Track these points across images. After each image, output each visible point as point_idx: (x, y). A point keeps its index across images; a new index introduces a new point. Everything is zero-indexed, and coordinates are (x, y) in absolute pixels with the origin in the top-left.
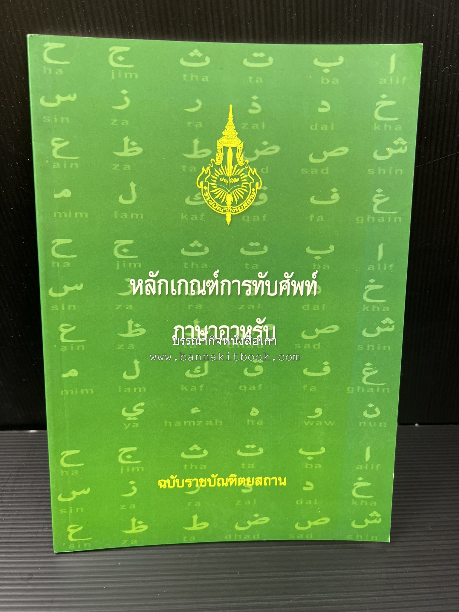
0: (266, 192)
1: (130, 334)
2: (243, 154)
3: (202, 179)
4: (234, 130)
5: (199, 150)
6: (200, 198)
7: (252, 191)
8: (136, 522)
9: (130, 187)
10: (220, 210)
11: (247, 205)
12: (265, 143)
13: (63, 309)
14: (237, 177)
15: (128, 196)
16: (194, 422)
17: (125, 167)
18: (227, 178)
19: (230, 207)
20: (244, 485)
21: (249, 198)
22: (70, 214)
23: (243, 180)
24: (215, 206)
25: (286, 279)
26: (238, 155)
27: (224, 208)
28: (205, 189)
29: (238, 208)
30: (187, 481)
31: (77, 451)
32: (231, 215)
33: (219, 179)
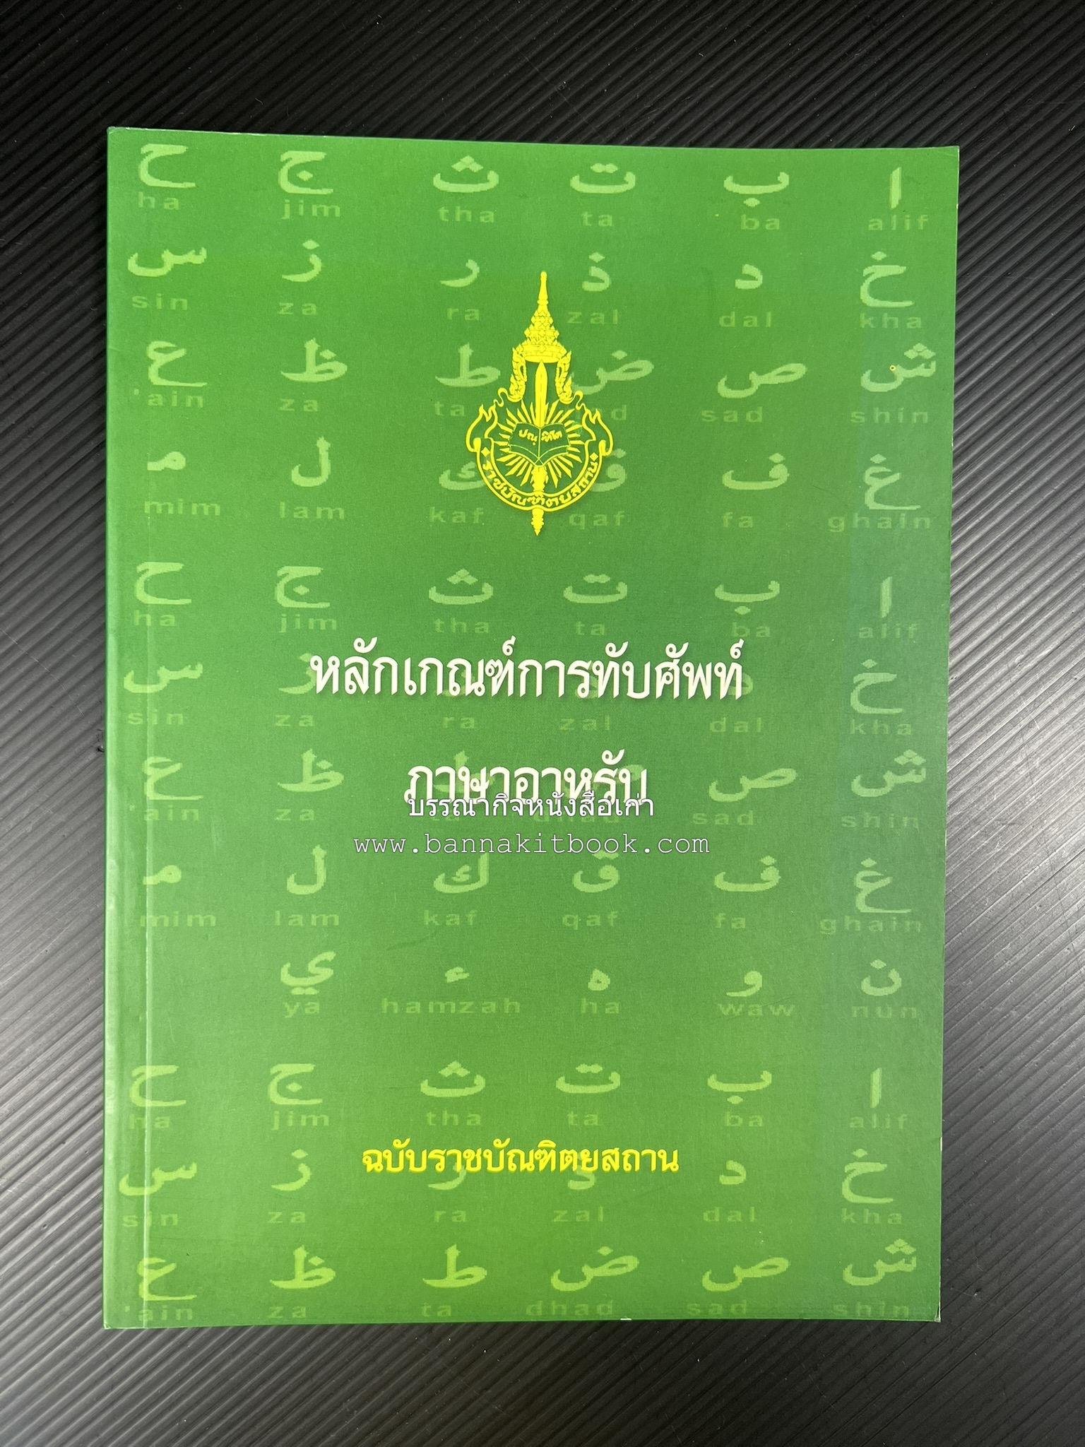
0: (621, 461)
1: (307, 785)
2: (570, 379)
3: (478, 431)
4: (551, 326)
5: (471, 368)
6: (473, 474)
7: (590, 460)
8: (306, 1260)
9: (317, 450)
10: (518, 501)
11: (579, 491)
12: (620, 355)
13: (155, 722)
14: (557, 428)
15: (311, 469)
16: (453, 1005)
17: (307, 404)
18: (535, 430)
19: (542, 494)
20: (574, 1170)
22: (181, 507)
23: (570, 436)
24: (507, 492)
25: (671, 660)
26: (559, 381)
27: (527, 497)
28: (485, 455)
29: (558, 497)
30: (432, 1155)
31: (172, 1069)
32: (543, 513)
33: (516, 432)
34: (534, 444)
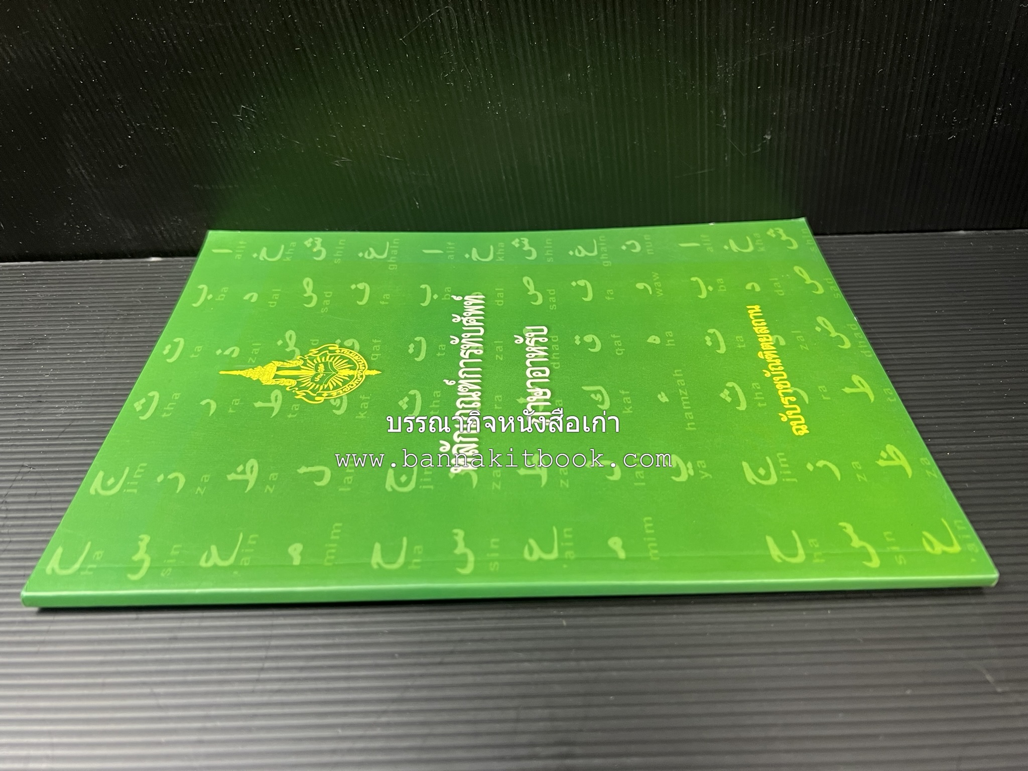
0: (343, 341)
1: (544, 473)
2: (288, 361)
3: (312, 399)
4: (254, 369)
5: (270, 401)
6: (338, 401)
7: (340, 353)
8: (885, 460)
9: (305, 473)
10: (359, 381)
11: (357, 356)
12: (280, 343)
13: (497, 555)
14: (317, 366)
15: (320, 476)
16: (683, 398)
17: (272, 478)
18: (316, 375)
19: (356, 371)
20: (773, 344)
21: (349, 355)
22: (331, 545)
23: (323, 361)
24: (352, 385)
25: (462, 320)
26: (287, 365)
27: (357, 377)
28: (327, 395)
29: (359, 365)
30: (787, 403)
31: (769, 540)
32: (369, 371)
33: (315, 382)
34: (325, 375)
